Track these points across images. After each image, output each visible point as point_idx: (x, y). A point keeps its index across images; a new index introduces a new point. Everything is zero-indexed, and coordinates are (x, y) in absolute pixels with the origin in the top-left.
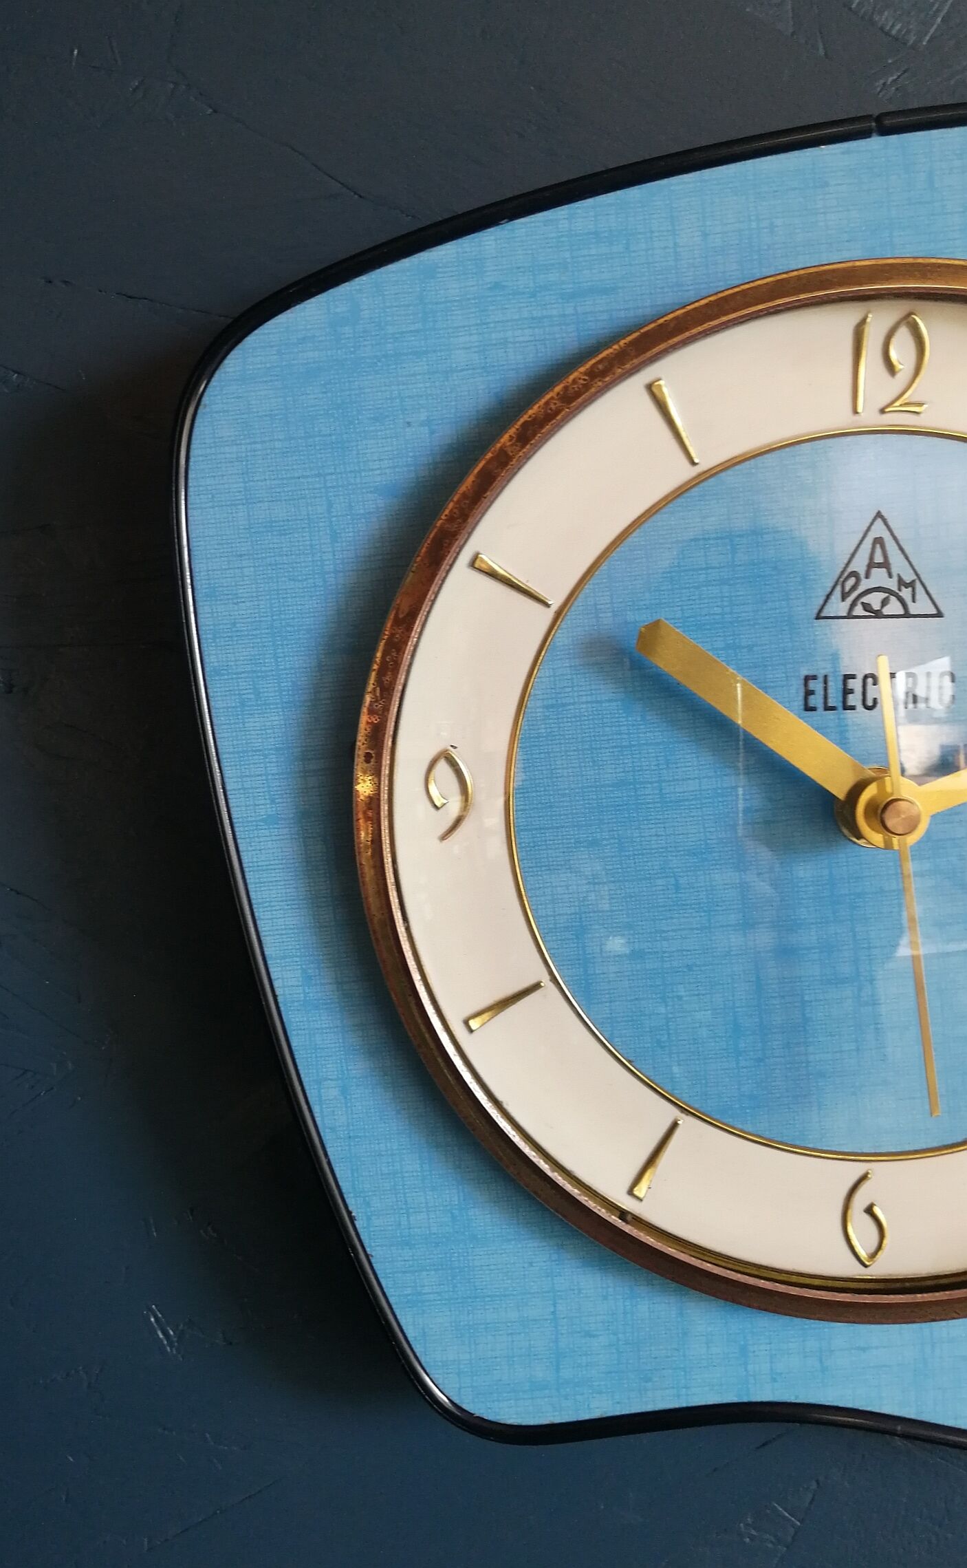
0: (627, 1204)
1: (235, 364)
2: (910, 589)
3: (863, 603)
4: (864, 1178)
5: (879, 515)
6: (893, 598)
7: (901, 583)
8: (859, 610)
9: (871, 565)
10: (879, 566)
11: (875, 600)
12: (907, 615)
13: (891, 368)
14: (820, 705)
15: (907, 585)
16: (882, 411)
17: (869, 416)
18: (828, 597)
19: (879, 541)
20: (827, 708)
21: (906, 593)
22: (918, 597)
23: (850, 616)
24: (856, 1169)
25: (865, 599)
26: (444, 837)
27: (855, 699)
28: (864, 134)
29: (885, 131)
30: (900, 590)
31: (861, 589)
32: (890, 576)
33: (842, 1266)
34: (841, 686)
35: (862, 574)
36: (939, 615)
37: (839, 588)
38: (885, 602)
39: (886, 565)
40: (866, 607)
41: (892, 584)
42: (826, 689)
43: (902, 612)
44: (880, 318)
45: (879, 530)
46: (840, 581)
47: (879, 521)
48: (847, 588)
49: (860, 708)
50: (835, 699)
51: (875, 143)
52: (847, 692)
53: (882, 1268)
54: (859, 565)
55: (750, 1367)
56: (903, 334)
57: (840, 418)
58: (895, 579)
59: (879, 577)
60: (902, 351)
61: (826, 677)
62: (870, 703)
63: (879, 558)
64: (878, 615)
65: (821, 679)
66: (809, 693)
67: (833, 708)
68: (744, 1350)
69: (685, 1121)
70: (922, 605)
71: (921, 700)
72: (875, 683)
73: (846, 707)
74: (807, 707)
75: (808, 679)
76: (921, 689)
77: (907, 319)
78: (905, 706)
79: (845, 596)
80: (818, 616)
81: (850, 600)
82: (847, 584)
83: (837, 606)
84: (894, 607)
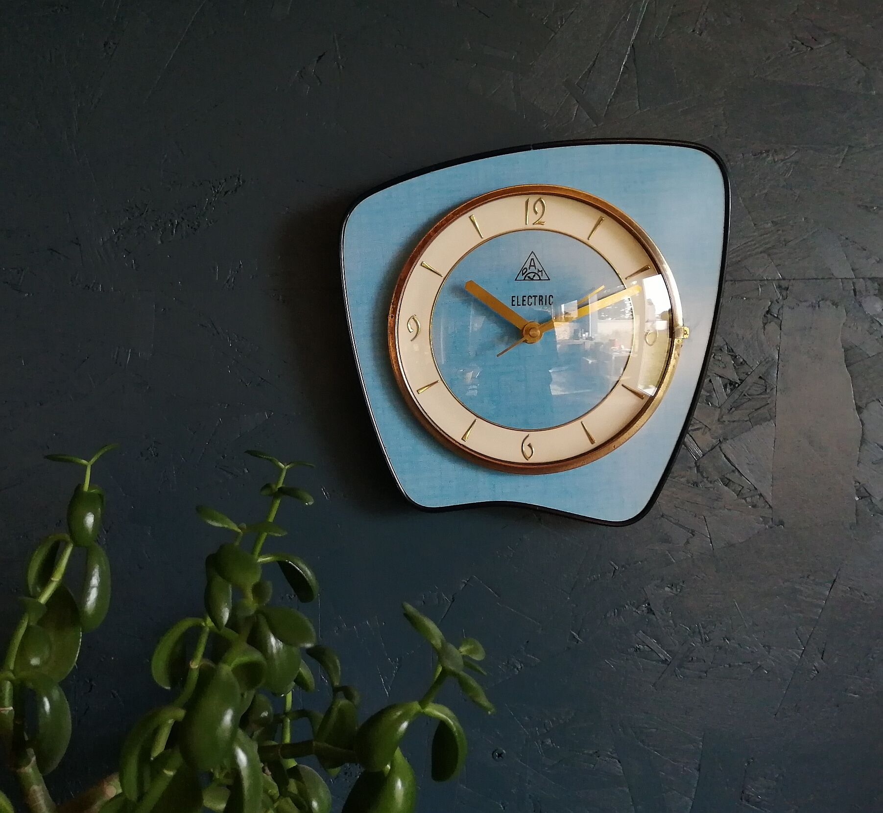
0: (462, 442)
1: (356, 209)
4: (528, 436)
5: (532, 252)
6: (536, 275)
8: (527, 278)
9: (530, 266)
10: (533, 266)
11: (531, 275)
12: (540, 279)
13: (536, 213)
14: (516, 304)
15: (540, 271)
16: (533, 224)
17: (530, 225)
18: (519, 275)
19: (532, 259)
20: (518, 305)
21: (540, 274)
22: (543, 275)
23: (524, 280)
24: (526, 433)
25: (528, 275)
26: (412, 341)
27: (526, 303)
28: (530, 149)
29: (535, 149)
30: (538, 272)
31: (527, 272)
32: (535, 269)
33: (521, 459)
34: (522, 299)
35: (528, 268)
36: (549, 279)
37: (521, 272)
38: (534, 276)
40: (529, 277)
42: (518, 300)
44: (533, 199)
45: (532, 256)
46: (522, 270)
47: (532, 254)
49: (527, 305)
50: (520, 302)
51: (532, 152)
52: (524, 301)
53: (531, 461)
54: (527, 266)
56: (539, 203)
57: (523, 226)
58: (537, 270)
59: (532, 269)
60: (539, 208)
61: (518, 297)
62: (530, 304)
63: (532, 264)
64: (532, 279)
65: (516, 297)
66: (513, 301)
67: (520, 305)
68: (494, 487)
69: (478, 420)
70: (544, 277)
71: (544, 303)
72: (531, 298)
73: (523, 305)
74: (513, 305)
75: (513, 297)
76: (544, 300)
77: (540, 200)
78: (540, 304)
79: (523, 274)
80: (516, 280)
81: (524, 275)
82: (524, 271)
83: (521, 277)
84: (537, 277)
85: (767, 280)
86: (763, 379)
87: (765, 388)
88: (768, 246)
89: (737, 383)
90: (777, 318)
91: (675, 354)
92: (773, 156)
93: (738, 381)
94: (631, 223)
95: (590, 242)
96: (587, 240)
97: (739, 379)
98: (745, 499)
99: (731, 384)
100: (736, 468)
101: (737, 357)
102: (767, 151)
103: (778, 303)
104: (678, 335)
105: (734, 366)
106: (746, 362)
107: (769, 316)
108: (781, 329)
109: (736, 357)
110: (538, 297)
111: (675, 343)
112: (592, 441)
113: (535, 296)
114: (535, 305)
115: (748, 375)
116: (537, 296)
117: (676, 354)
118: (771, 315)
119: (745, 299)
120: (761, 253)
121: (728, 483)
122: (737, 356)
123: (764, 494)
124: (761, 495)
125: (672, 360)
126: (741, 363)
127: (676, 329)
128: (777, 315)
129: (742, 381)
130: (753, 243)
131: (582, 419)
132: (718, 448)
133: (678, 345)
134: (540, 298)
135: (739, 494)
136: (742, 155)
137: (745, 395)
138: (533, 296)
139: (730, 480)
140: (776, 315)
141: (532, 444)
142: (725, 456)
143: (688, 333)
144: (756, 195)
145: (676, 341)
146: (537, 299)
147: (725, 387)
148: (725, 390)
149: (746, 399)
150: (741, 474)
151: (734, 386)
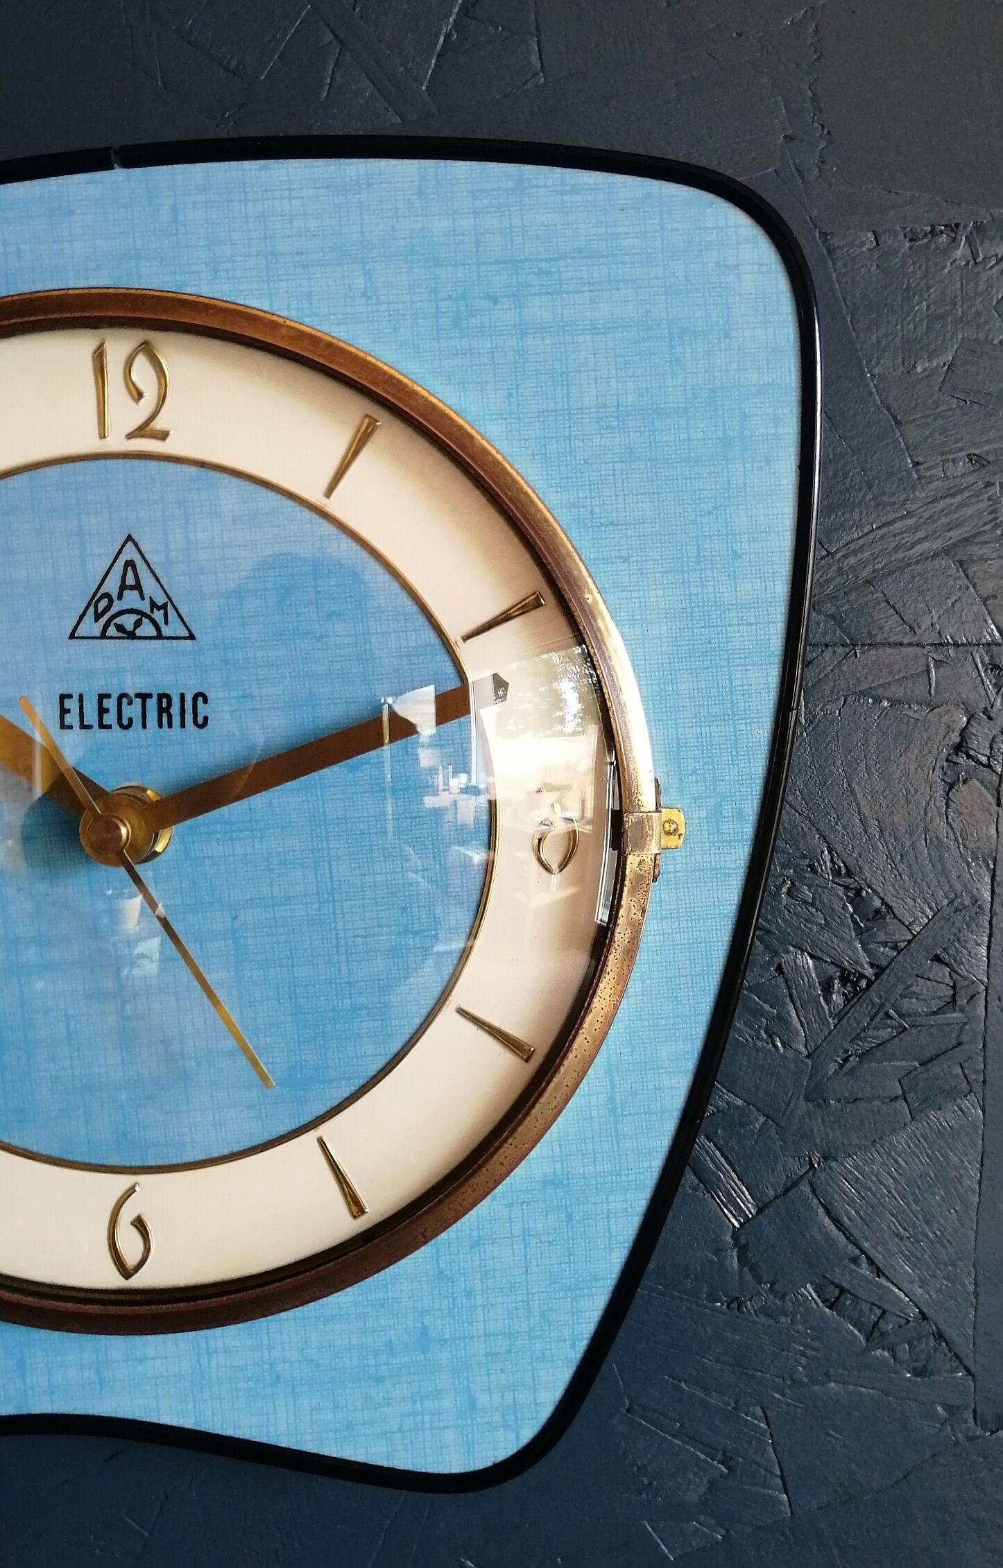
2: (162, 611)
3: (115, 624)
4: (131, 1191)
5: (129, 538)
6: (145, 620)
7: (153, 605)
8: (112, 631)
9: (123, 587)
10: (132, 588)
11: (128, 621)
12: (159, 636)
13: (136, 395)
14: (76, 724)
15: (159, 608)
17: (116, 442)
18: (82, 617)
19: (130, 564)
20: (83, 727)
21: (158, 615)
22: (170, 619)
23: (103, 636)
24: (125, 1181)
25: (118, 620)
27: (111, 718)
28: (109, 167)
29: (127, 164)
30: (152, 612)
31: (113, 611)
32: (143, 598)
33: (106, 1277)
34: (96, 706)
35: (115, 596)
36: (191, 637)
37: (92, 609)
38: (138, 624)
39: (138, 587)
40: (120, 628)
41: (145, 606)
42: (81, 708)
43: (154, 633)
44: (119, 346)
45: (130, 553)
46: (94, 600)
47: (130, 544)
48: (100, 609)
49: (115, 726)
50: (91, 716)
51: (118, 178)
52: (102, 711)
54: (112, 586)
55: (28, 1380)
56: (141, 362)
57: (91, 444)
58: (147, 601)
59: (131, 600)
60: (144, 377)
61: (81, 697)
62: (126, 722)
63: (130, 580)
64: (132, 636)
65: (76, 698)
66: (64, 711)
67: (89, 727)
68: (21, 1364)
70: (174, 628)
71: (176, 720)
72: (130, 703)
73: (102, 725)
74: (63, 726)
75: (63, 697)
76: (175, 710)
77: (146, 348)
78: (160, 725)
79: (98, 617)
80: (72, 636)
81: (103, 620)
82: (99, 605)
83: (91, 627)
84: (147, 629)
85: (956, 645)
86: (947, 965)
87: (951, 992)
88: (955, 535)
89: (862, 976)
90: (989, 766)
91: (629, 911)
92: (969, 241)
93: (869, 972)
94: (465, 438)
95: (334, 506)
96: (325, 500)
97: (872, 965)
98: (892, 1350)
99: (844, 980)
100: (863, 1252)
101: (864, 893)
102: (954, 228)
103: (990, 718)
104: (640, 845)
105: (854, 922)
106: (889, 908)
107: (961, 759)
108: (999, 805)
109: (858, 891)
110: (155, 699)
111: (627, 872)
112: (355, 1205)
113: (144, 697)
114: (144, 726)
115: (899, 952)
116: (150, 696)
117: (634, 911)
118: (969, 756)
119: (886, 704)
120: (935, 555)
121: (837, 1298)
122: (861, 889)
123: (952, 1333)
124: (940, 1336)
125: (618, 930)
126: (877, 911)
127: (630, 819)
128: (989, 758)
129: (880, 970)
130: (910, 522)
131: (324, 1130)
132: (805, 1188)
133: (639, 878)
134: (160, 703)
135: (872, 1332)
136: (871, 236)
137: (888, 1016)
138: (137, 696)
139: (843, 1290)
140: (984, 759)
141: (146, 1219)
142: (828, 1212)
143: (682, 830)
144: (919, 369)
145: (632, 861)
146: (152, 704)
147: (827, 989)
148: (828, 1001)
149: (893, 1028)
150: (879, 1272)
151: (855, 984)
